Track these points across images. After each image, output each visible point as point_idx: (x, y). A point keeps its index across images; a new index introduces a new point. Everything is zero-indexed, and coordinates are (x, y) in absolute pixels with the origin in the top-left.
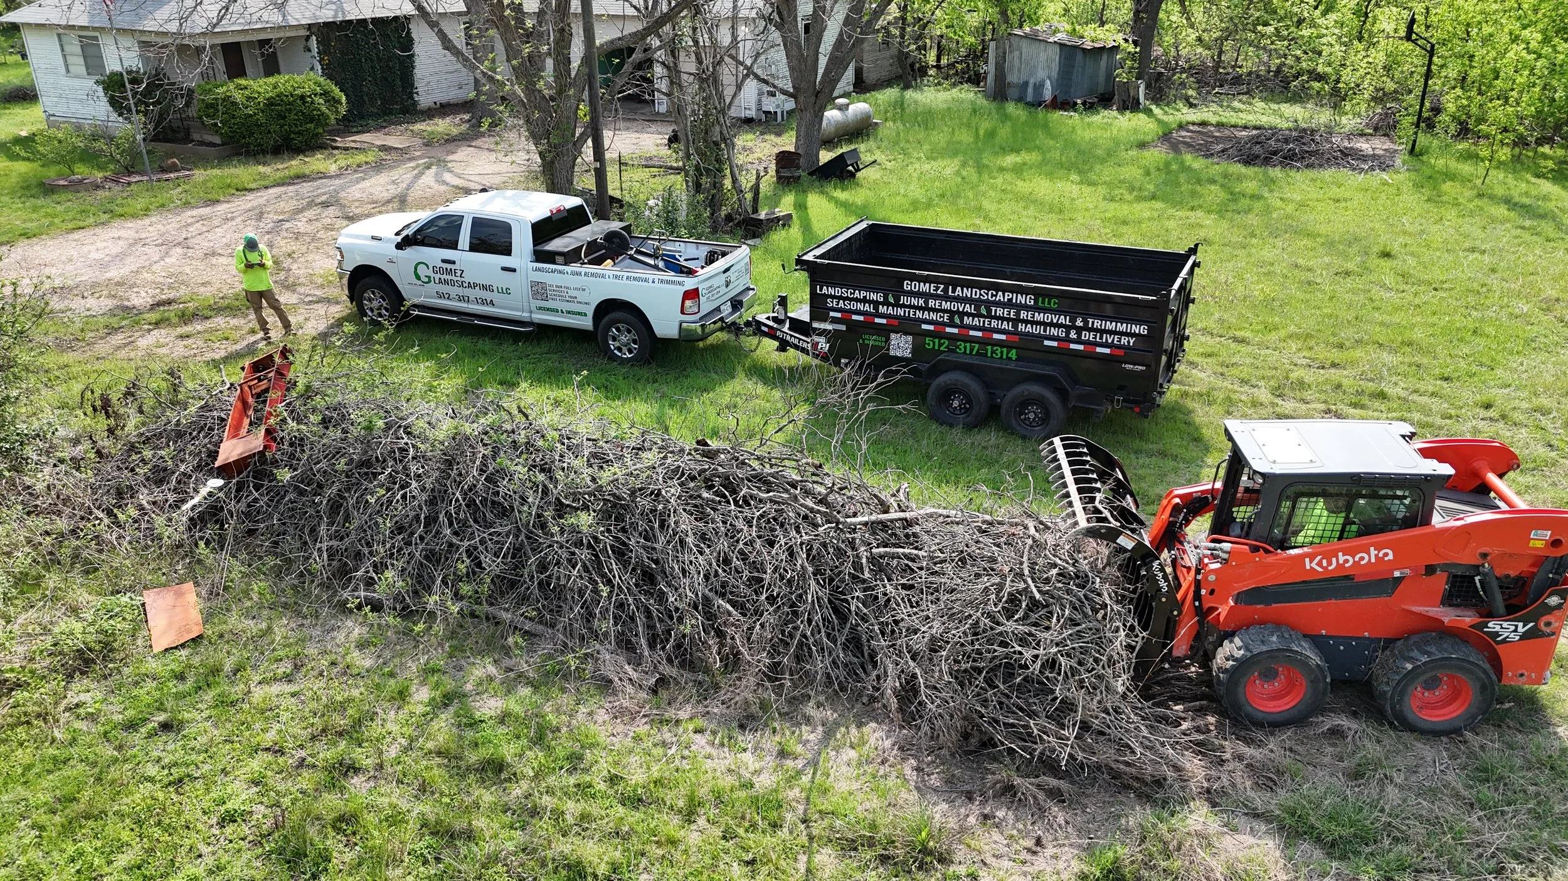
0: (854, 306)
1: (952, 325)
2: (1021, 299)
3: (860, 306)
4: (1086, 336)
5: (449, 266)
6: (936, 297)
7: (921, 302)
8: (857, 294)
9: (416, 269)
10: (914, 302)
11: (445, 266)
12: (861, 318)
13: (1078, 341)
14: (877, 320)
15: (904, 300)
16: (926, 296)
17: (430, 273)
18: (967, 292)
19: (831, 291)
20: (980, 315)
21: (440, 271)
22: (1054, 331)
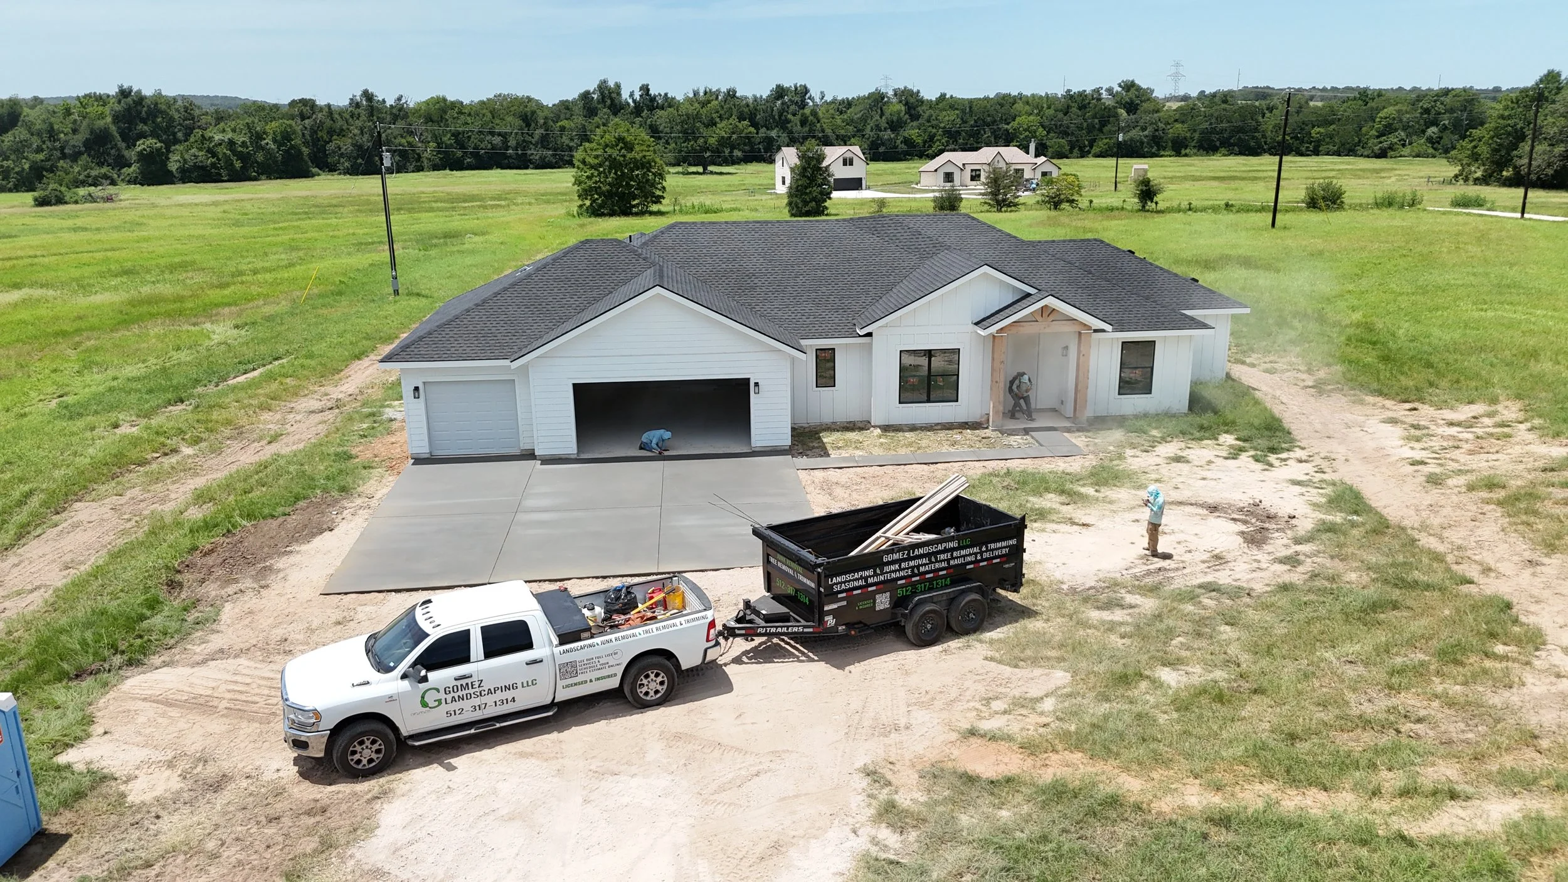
0: (852, 585)
1: (914, 575)
2: (951, 545)
3: (856, 584)
4: (986, 555)
5: (464, 682)
6: (904, 560)
7: (897, 566)
8: (856, 576)
9: (423, 697)
10: (892, 568)
11: (459, 683)
12: (859, 591)
13: (983, 560)
14: (870, 589)
15: (886, 569)
16: (899, 561)
17: (442, 696)
18: (921, 551)
19: (834, 580)
20: (931, 562)
21: (455, 689)
22: (969, 559)
